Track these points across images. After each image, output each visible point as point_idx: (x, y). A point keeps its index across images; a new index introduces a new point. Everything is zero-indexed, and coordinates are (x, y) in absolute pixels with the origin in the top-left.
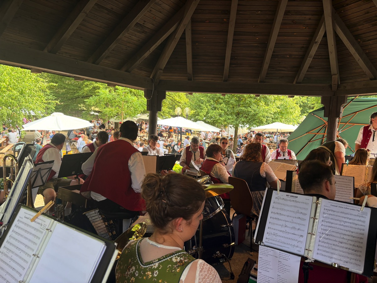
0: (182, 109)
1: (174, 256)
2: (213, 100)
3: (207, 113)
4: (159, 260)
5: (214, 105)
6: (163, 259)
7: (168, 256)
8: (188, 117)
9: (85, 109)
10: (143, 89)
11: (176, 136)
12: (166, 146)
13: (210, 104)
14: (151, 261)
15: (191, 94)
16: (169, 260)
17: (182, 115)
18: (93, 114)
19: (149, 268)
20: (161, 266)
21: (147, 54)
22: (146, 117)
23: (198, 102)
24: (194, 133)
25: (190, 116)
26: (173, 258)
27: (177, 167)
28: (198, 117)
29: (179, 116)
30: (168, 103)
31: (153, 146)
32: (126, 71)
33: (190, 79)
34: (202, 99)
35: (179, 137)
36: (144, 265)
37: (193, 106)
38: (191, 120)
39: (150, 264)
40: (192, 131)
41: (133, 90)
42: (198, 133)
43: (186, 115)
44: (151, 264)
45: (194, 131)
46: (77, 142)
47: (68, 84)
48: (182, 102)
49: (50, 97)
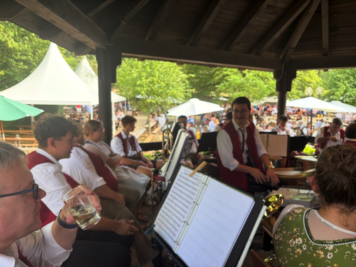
0: (313, 89)
2: (353, 76)
3: (345, 92)
5: (354, 82)
8: (319, 97)
10: (273, 70)
11: (305, 118)
13: (349, 81)
15: (327, 71)
17: (312, 96)
21: (277, 35)
22: (275, 99)
23: (333, 80)
24: (327, 116)
25: (323, 97)
28: (333, 97)
29: (310, 96)
30: (297, 84)
31: (282, 127)
32: (256, 54)
33: (325, 55)
34: (339, 76)
35: (309, 120)
37: (327, 85)
38: (324, 100)
40: (325, 113)
42: (333, 115)
43: (318, 95)
45: (327, 113)
48: (313, 81)
49: (188, 86)
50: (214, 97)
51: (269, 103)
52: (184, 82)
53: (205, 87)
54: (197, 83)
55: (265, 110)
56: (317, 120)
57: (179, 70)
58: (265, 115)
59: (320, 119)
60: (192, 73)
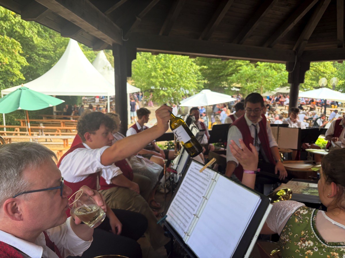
0: (327, 79)
8: (334, 88)
10: (285, 62)
11: (319, 109)
15: (341, 62)
17: (327, 86)
19: (335, 249)
21: (291, 27)
24: (342, 106)
25: (338, 87)
27: (322, 140)
29: (324, 87)
30: (311, 74)
31: (293, 119)
33: (340, 46)
35: (323, 111)
36: (328, 245)
37: (342, 75)
38: (338, 91)
40: (339, 103)
43: (333, 86)
44: (339, 246)
45: (342, 104)
48: (328, 72)
49: (200, 78)
50: (226, 87)
51: (281, 93)
52: (196, 73)
53: (216, 77)
54: (209, 74)
55: (277, 100)
56: (331, 111)
57: (192, 61)
58: (277, 105)
59: (334, 109)
60: (205, 65)
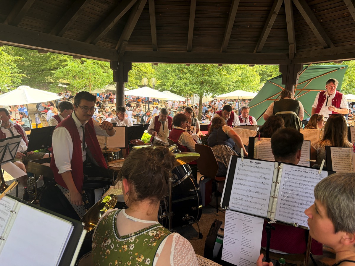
0: (148, 79)
1: (150, 230)
2: (178, 69)
3: (174, 83)
4: (136, 234)
5: (179, 75)
6: (140, 233)
7: (144, 230)
8: (154, 87)
9: (52, 81)
10: (109, 60)
11: (144, 106)
12: (135, 116)
13: (176, 74)
14: (127, 235)
15: (157, 64)
16: (146, 234)
17: (148, 85)
18: (62, 87)
19: (125, 242)
20: (137, 239)
21: (111, 26)
22: (113, 88)
23: (164, 72)
24: (161, 103)
25: (157, 86)
26: (149, 232)
27: (146, 136)
28: (165, 87)
29: (146, 86)
30: (134, 74)
31: (121, 117)
32: (91, 43)
33: (155, 50)
34: (168, 69)
35: (147, 107)
36: (120, 239)
37: (159, 76)
38: (157, 90)
39: (126, 238)
40: (159, 101)
41: (99, 62)
42: (165, 102)
43: (153, 85)
44: (128, 238)
46: (47, 114)
47: (33, 57)
49: (15, 70)
51: (111, 91)
52: (9, 65)
54: (29, 66)
